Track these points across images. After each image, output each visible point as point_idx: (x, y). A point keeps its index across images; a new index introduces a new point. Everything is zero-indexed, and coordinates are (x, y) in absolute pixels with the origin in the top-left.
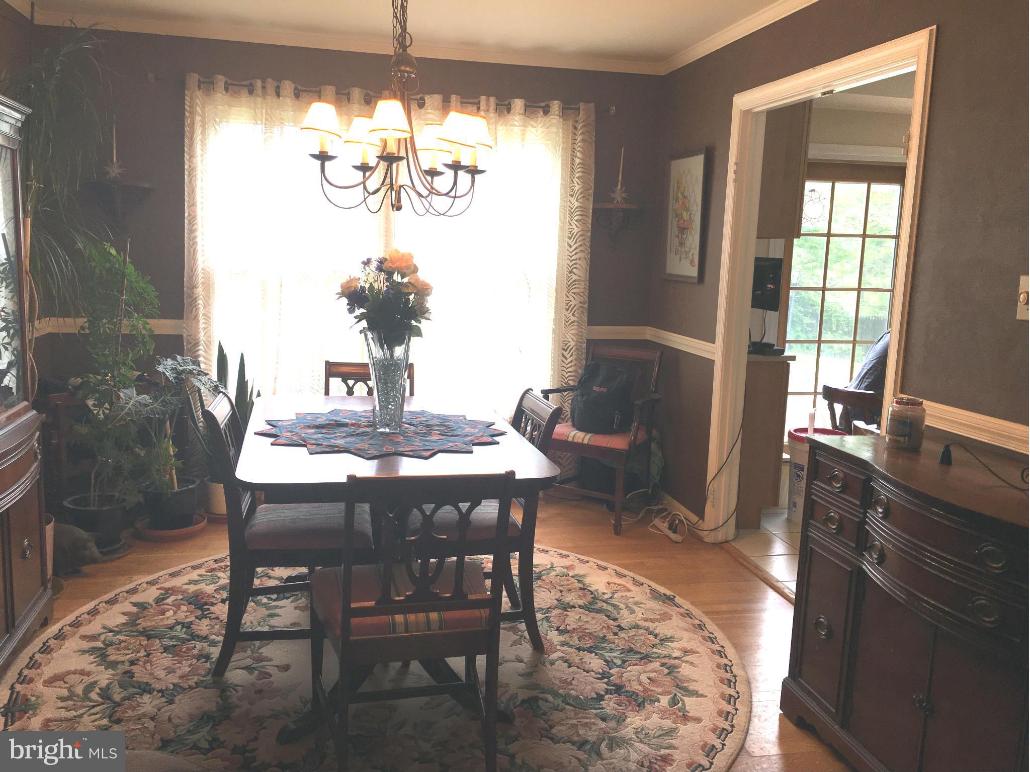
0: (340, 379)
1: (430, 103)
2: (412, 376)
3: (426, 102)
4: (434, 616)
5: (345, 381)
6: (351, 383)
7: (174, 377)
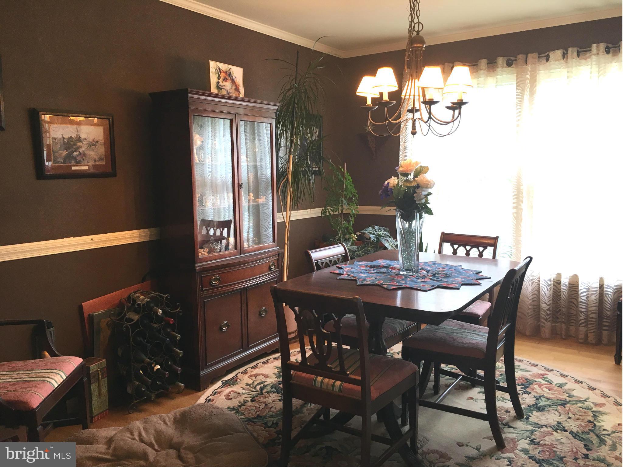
0: (449, 244)
1: (552, 57)
2: (496, 244)
3: (550, 56)
4: (338, 383)
5: (452, 245)
6: (456, 247)
7: (376, 238)
